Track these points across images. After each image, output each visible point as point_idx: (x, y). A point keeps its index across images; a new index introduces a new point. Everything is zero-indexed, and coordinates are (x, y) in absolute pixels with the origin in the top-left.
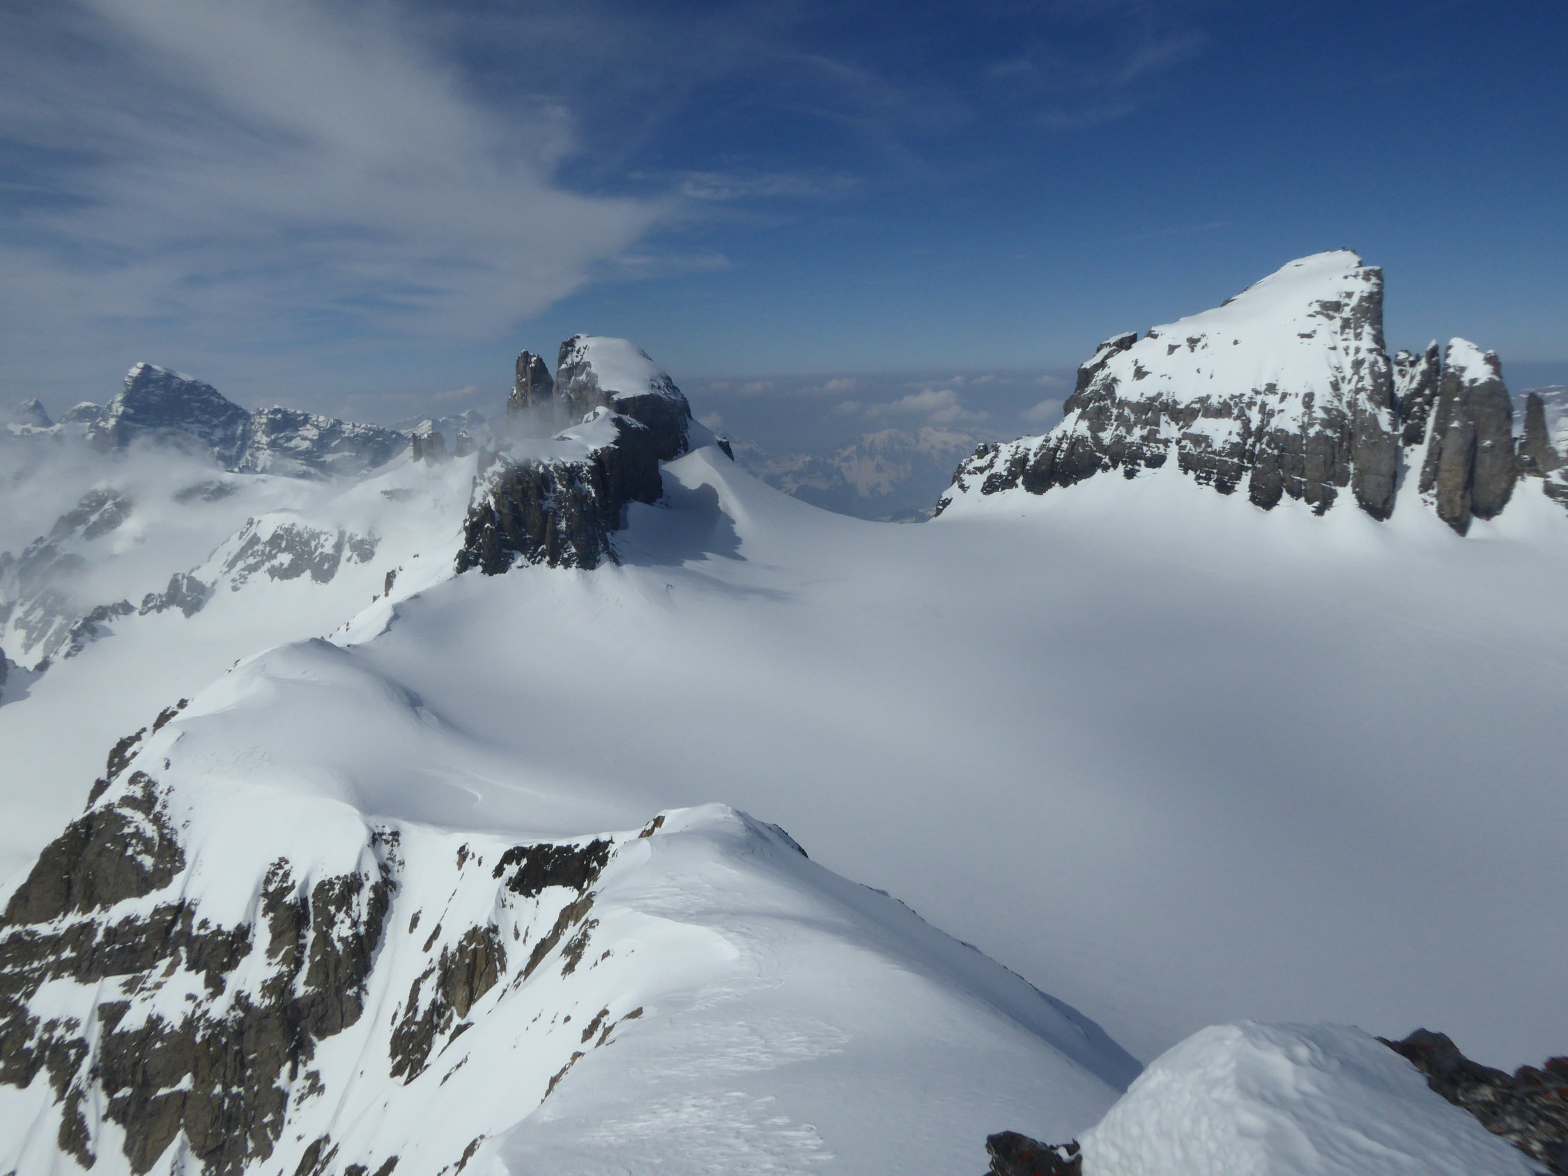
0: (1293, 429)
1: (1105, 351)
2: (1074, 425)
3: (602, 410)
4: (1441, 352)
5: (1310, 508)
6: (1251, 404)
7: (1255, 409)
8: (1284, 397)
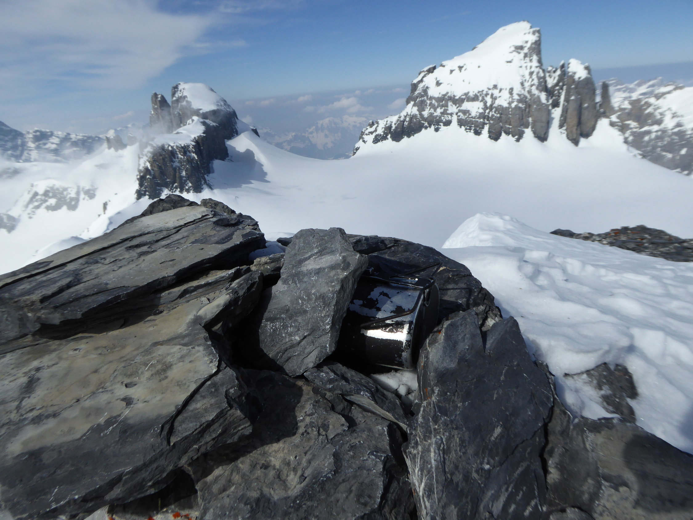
0: (505, 105)
1: (422, 74)
2: (411, 109)
3: (195, 118)
4: (566, 65)
5: (514, 139)
6: (487, 94)
7: (489, 96)
8: (501, 90)
